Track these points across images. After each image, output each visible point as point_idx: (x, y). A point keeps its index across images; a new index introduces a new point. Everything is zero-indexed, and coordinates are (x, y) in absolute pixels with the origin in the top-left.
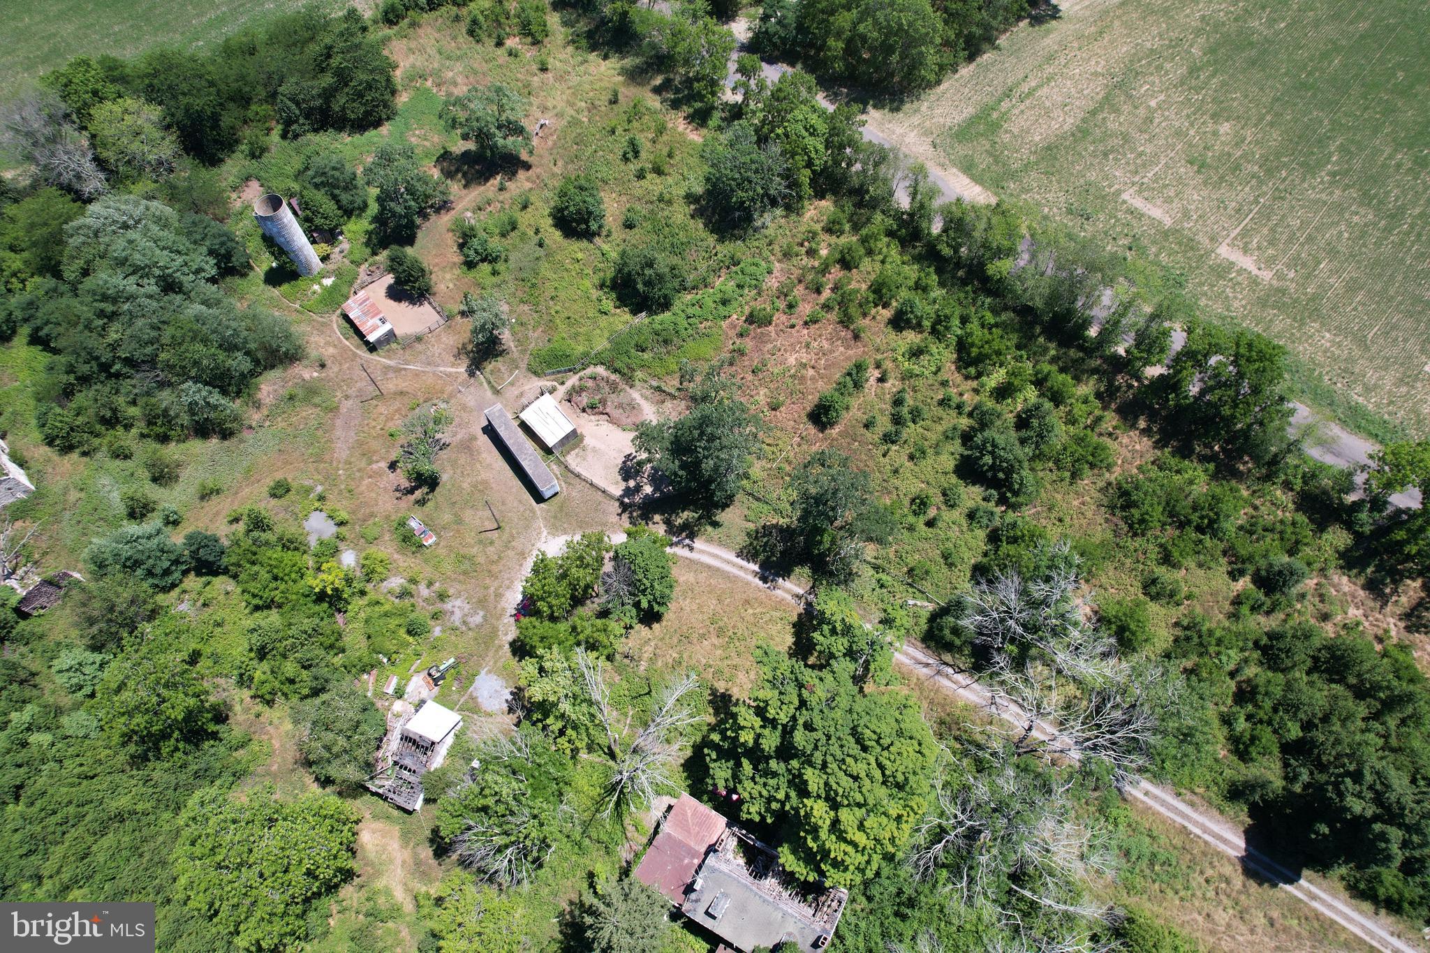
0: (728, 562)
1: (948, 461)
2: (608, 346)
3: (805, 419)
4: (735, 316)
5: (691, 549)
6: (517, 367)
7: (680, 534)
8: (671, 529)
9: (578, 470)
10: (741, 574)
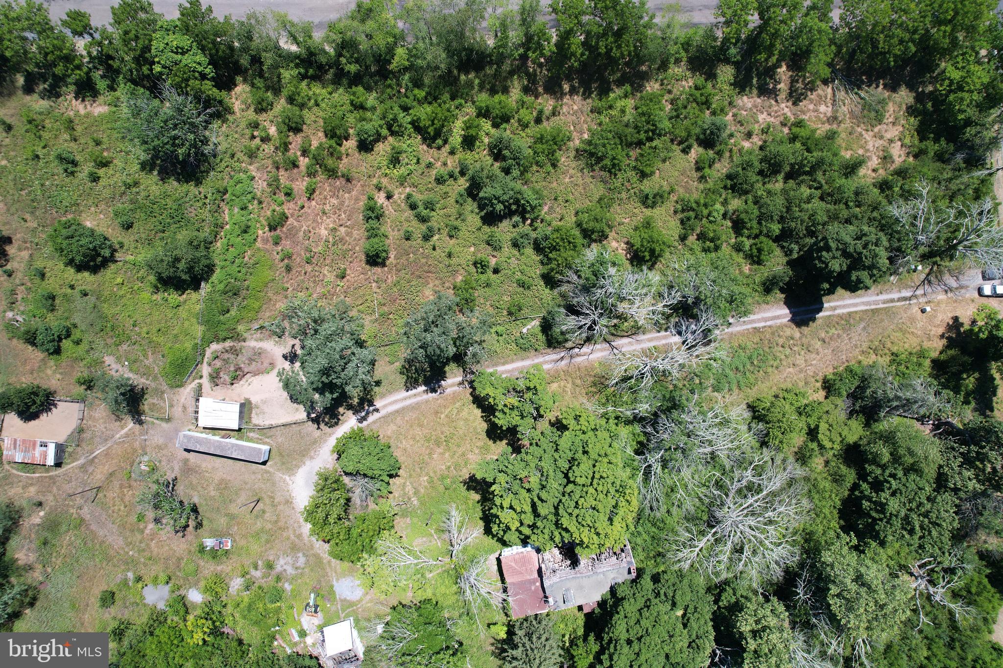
0: (405, 399)
1: (474, 219)
2: (203, 328)
3: (368, 267)
4: (260, 232)
5: (377, 410)
6: (163, 392)
7: (364, 408)
8: (356, 410)
9: (267, 423)
10: (419, 399)
